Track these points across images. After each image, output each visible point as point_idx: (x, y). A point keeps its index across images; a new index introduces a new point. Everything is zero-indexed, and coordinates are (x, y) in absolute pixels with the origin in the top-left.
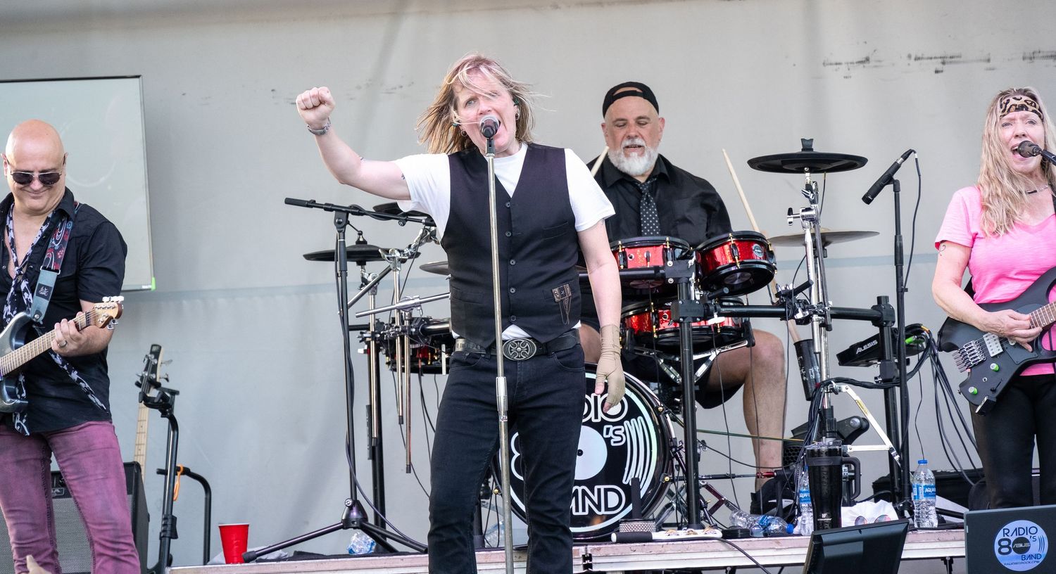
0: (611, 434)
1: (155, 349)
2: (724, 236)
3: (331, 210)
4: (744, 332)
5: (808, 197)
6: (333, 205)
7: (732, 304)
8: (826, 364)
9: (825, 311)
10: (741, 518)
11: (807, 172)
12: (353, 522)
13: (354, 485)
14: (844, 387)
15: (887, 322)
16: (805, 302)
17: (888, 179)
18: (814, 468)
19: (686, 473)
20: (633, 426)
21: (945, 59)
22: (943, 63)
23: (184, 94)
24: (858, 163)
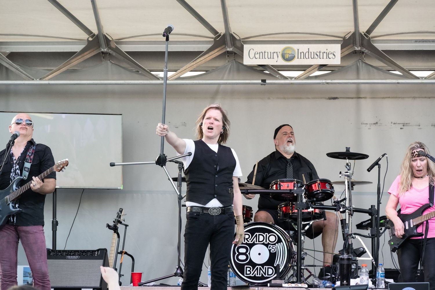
0: (271, 248)
1: (121, 210)
2: (316, 180)
3: (177, 163)
4: (323, 215)
5: (347, 168)
6: (178, 161)
7: (319, 205)
8: (351, 228)
9: (351, 209)
10: (316, 281)
11: (347, 159)
12: (178, 274)
13: (179, 260)
14: (357, 236)
15: (374, 214)
16: (344, 205)
17: (376, 163)
18: (342, 264)
19: (297, 263)
20: (279, 246)
21: (404, 124)
22: (404, 126)
23: (138, 122)
24: (365, 157)
